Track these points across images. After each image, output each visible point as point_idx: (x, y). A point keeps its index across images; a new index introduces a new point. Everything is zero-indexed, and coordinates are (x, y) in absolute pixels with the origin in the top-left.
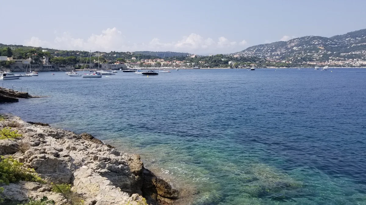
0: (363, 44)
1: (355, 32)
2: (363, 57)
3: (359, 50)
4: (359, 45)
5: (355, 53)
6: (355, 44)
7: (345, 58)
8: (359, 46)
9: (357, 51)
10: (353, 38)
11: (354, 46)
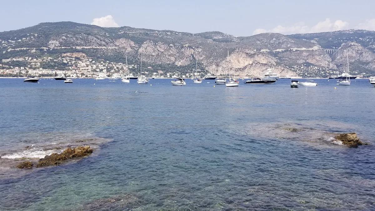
0: (22, 49)
1: (3, 32)
2: (29, 65)
3: (21, 56)
4: (18, 49)
5: (17, 60)
6: (12, 48)
7: (9, 66)
8: (18, 52)
9: (19, 58)
10: (4, 40)
11: (11, 51)
